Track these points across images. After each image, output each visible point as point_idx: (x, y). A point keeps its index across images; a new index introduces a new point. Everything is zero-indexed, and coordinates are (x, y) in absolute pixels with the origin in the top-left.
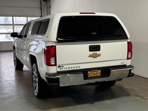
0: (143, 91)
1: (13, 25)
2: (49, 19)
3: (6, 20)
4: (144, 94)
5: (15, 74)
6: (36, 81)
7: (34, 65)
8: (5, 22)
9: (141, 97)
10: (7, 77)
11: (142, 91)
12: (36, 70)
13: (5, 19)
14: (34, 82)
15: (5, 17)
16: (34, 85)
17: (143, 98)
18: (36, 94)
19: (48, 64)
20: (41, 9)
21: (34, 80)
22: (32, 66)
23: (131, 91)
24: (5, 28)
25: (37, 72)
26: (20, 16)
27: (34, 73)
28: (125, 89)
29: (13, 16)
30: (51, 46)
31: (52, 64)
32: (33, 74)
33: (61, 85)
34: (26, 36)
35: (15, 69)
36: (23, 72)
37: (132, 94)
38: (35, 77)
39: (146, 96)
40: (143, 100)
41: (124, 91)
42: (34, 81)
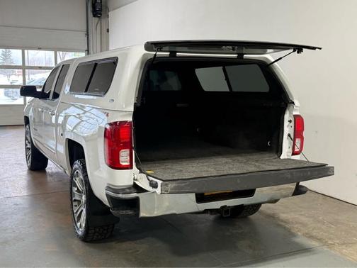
0: (323, 227)
1: (23, 68)
2: (116, 59)
3: (5, 56)
4: (327, 234)
5: (28, 181)
6: (79, 201)
7: (77, 164)
8: (4, 60)
9: (320, 240)
10: (10, 190)
11: (319, 225)
12: (81, 177)
13: (3, 54)
14: (75, 204)
15: (4, 50)
16: (75, 211)
17: (325, 244)
18: (80, 233)
19: (114, 163)
20: (87, 35)
21: (77, 197)
22: (72, 166)
23: (296, 226)
24: (4, 74)
25: (85, 181)
26: (40, 49)
27: (77, 182)
28: (282, 221)
29: (23, 48)
30: (121, 122)
31: (123, 164)
32: (73, 184)
33: (142, 214)
34: (56, 96)
35: (27, 168)
36: (46, 177)
37: (299, 234)
38: (78, 191)
39: (330, 239)
40: (325, 249)
41: (280, 225)
42: (75, 200)
